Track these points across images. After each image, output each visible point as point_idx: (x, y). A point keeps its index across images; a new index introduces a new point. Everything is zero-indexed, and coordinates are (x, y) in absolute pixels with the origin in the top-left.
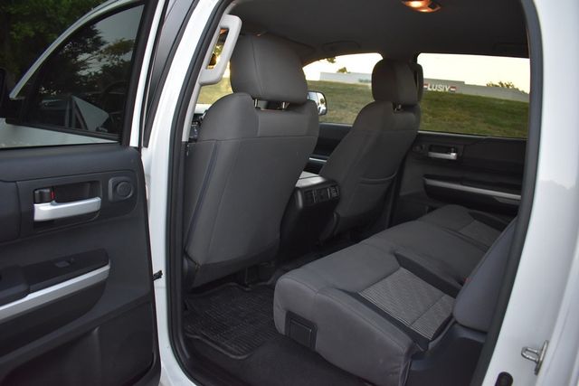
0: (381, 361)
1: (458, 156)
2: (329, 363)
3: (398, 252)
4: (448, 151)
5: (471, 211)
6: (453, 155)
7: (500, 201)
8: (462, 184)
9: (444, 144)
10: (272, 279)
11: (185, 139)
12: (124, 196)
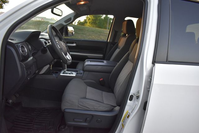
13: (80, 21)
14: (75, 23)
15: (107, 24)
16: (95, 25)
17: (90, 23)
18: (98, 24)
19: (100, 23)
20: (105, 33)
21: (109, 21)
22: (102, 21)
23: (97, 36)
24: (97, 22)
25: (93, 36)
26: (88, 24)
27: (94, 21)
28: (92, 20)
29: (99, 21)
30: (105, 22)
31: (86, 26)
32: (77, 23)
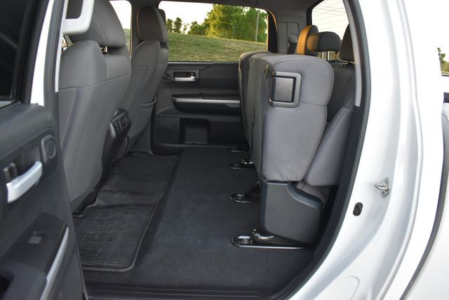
1: (196, 79)
4: (188, 75)
6: (192, 78)
8: (203, 98)
9: (185, 70)
10: (97, 200)
11: (57, 90)
12: (51, 155)
13: (196, 23)
14: (185, 29)
15: (255, 29)
16: (228, 29)
17: (214, 26)
18: (234, 27)
19: (238, 26)
20: (225, 49)
21: (260, 19)
22: (243, 19)
23: (205, 56)
24: (231, 24)
26: (212, 29)
27: (225, 22)
28: (220, 19)
29: (235, 22)
30: (250, 23)
31: (209, 36)
32: (189, 29)
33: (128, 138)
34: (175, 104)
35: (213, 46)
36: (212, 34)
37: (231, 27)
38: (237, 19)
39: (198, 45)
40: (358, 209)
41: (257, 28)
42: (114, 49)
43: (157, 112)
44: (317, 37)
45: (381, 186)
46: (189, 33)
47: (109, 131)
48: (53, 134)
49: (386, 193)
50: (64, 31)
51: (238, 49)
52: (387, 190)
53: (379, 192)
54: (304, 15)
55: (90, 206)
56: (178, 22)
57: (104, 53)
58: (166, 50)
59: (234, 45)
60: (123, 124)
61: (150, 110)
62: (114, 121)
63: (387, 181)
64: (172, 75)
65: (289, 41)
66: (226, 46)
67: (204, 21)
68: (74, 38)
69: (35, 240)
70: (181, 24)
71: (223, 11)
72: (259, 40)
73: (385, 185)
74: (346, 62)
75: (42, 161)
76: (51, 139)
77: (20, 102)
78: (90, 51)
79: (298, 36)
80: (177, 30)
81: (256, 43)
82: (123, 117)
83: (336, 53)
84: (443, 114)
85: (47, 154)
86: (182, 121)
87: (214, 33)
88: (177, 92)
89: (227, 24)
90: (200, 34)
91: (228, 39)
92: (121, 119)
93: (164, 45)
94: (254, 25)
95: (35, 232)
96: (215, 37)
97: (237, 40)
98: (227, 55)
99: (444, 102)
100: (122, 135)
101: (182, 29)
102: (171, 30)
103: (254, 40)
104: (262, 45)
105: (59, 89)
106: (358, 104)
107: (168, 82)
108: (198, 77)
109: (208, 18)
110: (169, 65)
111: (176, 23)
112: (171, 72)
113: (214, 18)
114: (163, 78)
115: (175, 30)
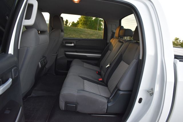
0: (101, 107)
1: (74, 45)
2: (82, 113)
3: (80, 76)
4: (71, 43)
5: (82, 60)
6: (73, 45)
7: (88, 56)
8: (77, 53)
9: (70, 41)
10: (32, 94)
11: (19, 48)
12: (16, 75)
13: (74, 22)
14: (69, 24)
15: (97, 25)
16: (86, 25)
17: (81, 24)
18: (89, 25)
19: (90, 24)
20: (85, 33)
21: (99, 22)
22: (93, 22)
23: (77, 35)
24: (88, 23)
25: (74, 35)
26: (80, 25)
27: (86, 22)
28: (83, 21)
29: (89, 22)
30: (95, 23)
31: (79, 27)
32: (71, 24)
33: (46, 68)
34: (65, 54)
35: (81, 31)
36: (80, 27)
37: (88, 24)
38: (90, 21)
39: (75, 31)
40: (140, 101)
41: (98, 25)
42: (42, 32)
43: (58, 58)
44: (124, 31)
45: (150, 92)
46: (71, 26)
47: (38, 65)
48: (17, 67)
49: (152, 94)
50: (24, 25)
51: (91, 33)
52: (152, 93)
53: (149, 94)
54: (118, 21)
55: (29, 96)
56: (67, 21)
57: (39, 34)
58: (63, 33)
59: (89, 32)
60: (44, 62)
61: (55, 57)
62: (40, 61)
63: (152, 89)
64: (65, 43)
65: (112, 31)
66: (86, 32)
67: (77, 21)
68: (27, 27)
69: (7, 112)
70: (68, 22)
71: (85, 18)
72: (99, 30)
73: (151, 91)
74: (136, 41)
75: (12, 78)
76: (16, 69)
77: (4, 53)
78: (33, 32)
79: (116, 30)
80: (66, 24)
81: (98, 31)
82: (44, 59)
83: (131, 37)
84: (174, 63)
85: (14, 75)
86: (68, 61)
87: (81, 27)
88: (66, 50)
89: (86, 23)
90: (75, 26)
91: (87, 29)
92: (44, 60)
93: (62, 31)
94: (97, 24)
95: (7, 108)
96: (81, 28)
97: (90, 30)
98: (86, 35)
99: (174, 58)
100: (43, 66)
101: (68, 24)
102: (64, 24)
103: (97, 30)
104: (100, 32)
105: (20, 48)
106: (141, 58)
107: (63, 46)
108: (75, 44)
109: (78, 20)
110: (64, 39)
111: (66, 22)
112: (64, 42)
113: (81, 20)
114: (61, 44)
115: (65, 25)
